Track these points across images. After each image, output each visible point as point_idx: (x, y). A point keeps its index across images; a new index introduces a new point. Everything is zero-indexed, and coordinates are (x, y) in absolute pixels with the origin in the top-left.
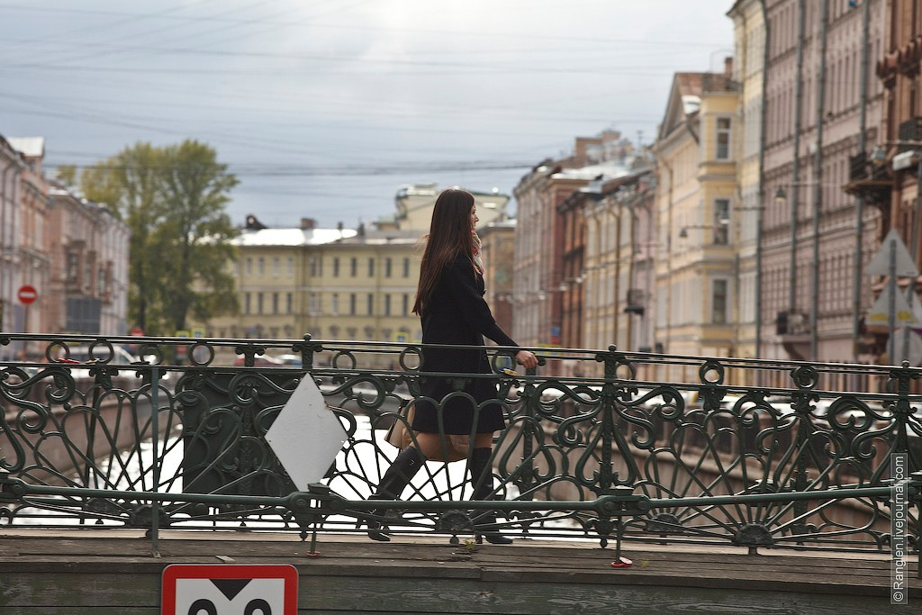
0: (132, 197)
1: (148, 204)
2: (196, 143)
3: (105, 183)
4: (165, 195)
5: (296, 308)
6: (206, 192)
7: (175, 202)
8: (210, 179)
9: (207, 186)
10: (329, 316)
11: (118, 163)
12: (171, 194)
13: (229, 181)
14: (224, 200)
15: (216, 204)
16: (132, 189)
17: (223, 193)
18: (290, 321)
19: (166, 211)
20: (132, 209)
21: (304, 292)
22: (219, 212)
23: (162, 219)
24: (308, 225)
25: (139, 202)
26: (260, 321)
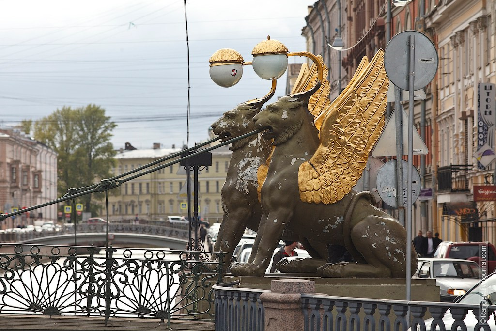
0: (62, 135)
1: (69, 138)
2: (94, 106)
3: (47, 128)
4: (78, 134)
5: (152, 191)
6: (100, 132)
7: (84, 137)
8: (102, 125)
9: (100, 128)
10: (169, 194)
11: (54, 118)
12: (81, 133)
13: (112, 125)
14: (110, 135)
15: (105, 138)
16: (61, 131)
17: (109, 132)
18: (149, 197)
19: (79, 142)
20: (62, 142)
21: (155, 182)
22: (107, 141)
23: (77, 147)
24: (157, 146)
25: (65, 138)
26: (133, 198)
